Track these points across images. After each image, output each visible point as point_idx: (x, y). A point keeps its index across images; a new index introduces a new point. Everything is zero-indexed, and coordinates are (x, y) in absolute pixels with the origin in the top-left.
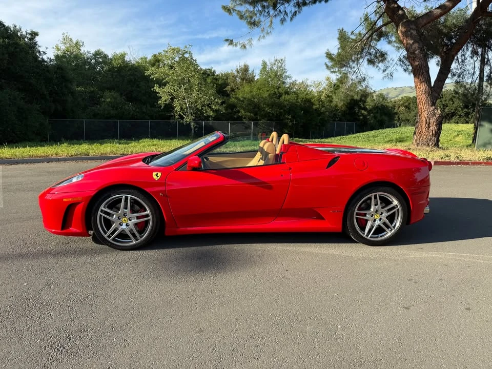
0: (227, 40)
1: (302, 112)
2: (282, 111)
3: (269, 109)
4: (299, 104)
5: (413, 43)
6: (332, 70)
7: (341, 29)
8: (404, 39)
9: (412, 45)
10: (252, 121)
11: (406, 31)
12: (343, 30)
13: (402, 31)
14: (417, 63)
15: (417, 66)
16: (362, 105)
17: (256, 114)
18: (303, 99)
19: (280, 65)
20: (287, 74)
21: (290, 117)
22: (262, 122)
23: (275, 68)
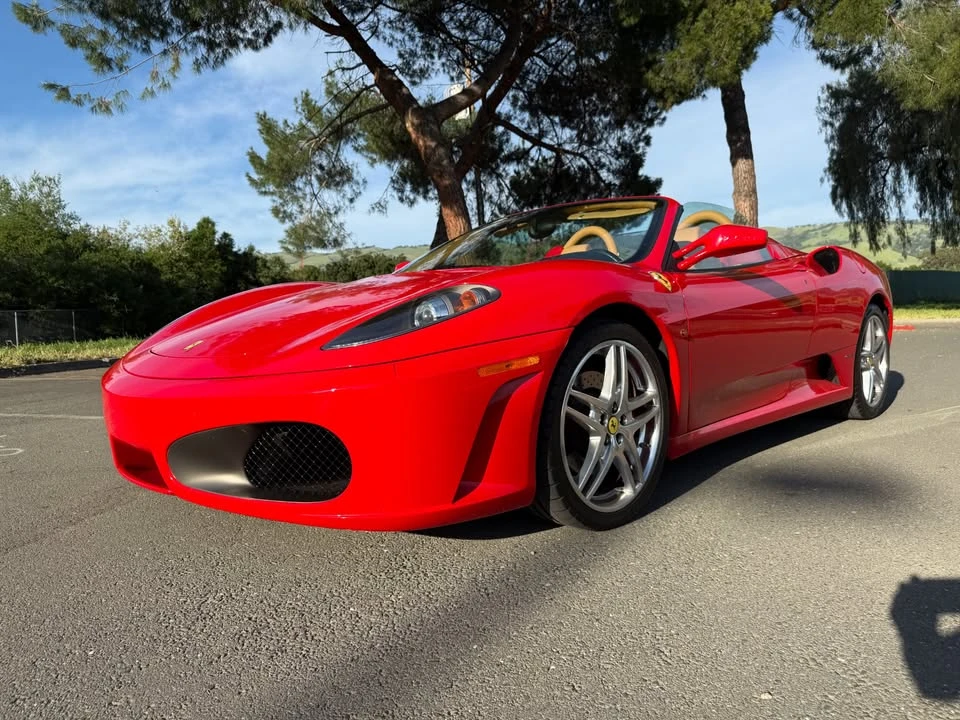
0: (52, 87)
1: (141, 287)
2: (91, 284)
3: (56, 281)
4: (124, 271)
5: (436, 146)
6: (263, 190)
7: (261, 113)
8: (418, 138)
9: (434, 150)
10: (14, 309)
11: (420, 125)
12: (265, 116)
13: (413, 124)
14: (447, 182)
15: (446, 187)
16: (251, 277)
17: (18, 293)
18: (133, 260)
19: (45, 189)
20: (67, 211)
21: (115, 299)
22: (38, 311)
23: (33, 196)
